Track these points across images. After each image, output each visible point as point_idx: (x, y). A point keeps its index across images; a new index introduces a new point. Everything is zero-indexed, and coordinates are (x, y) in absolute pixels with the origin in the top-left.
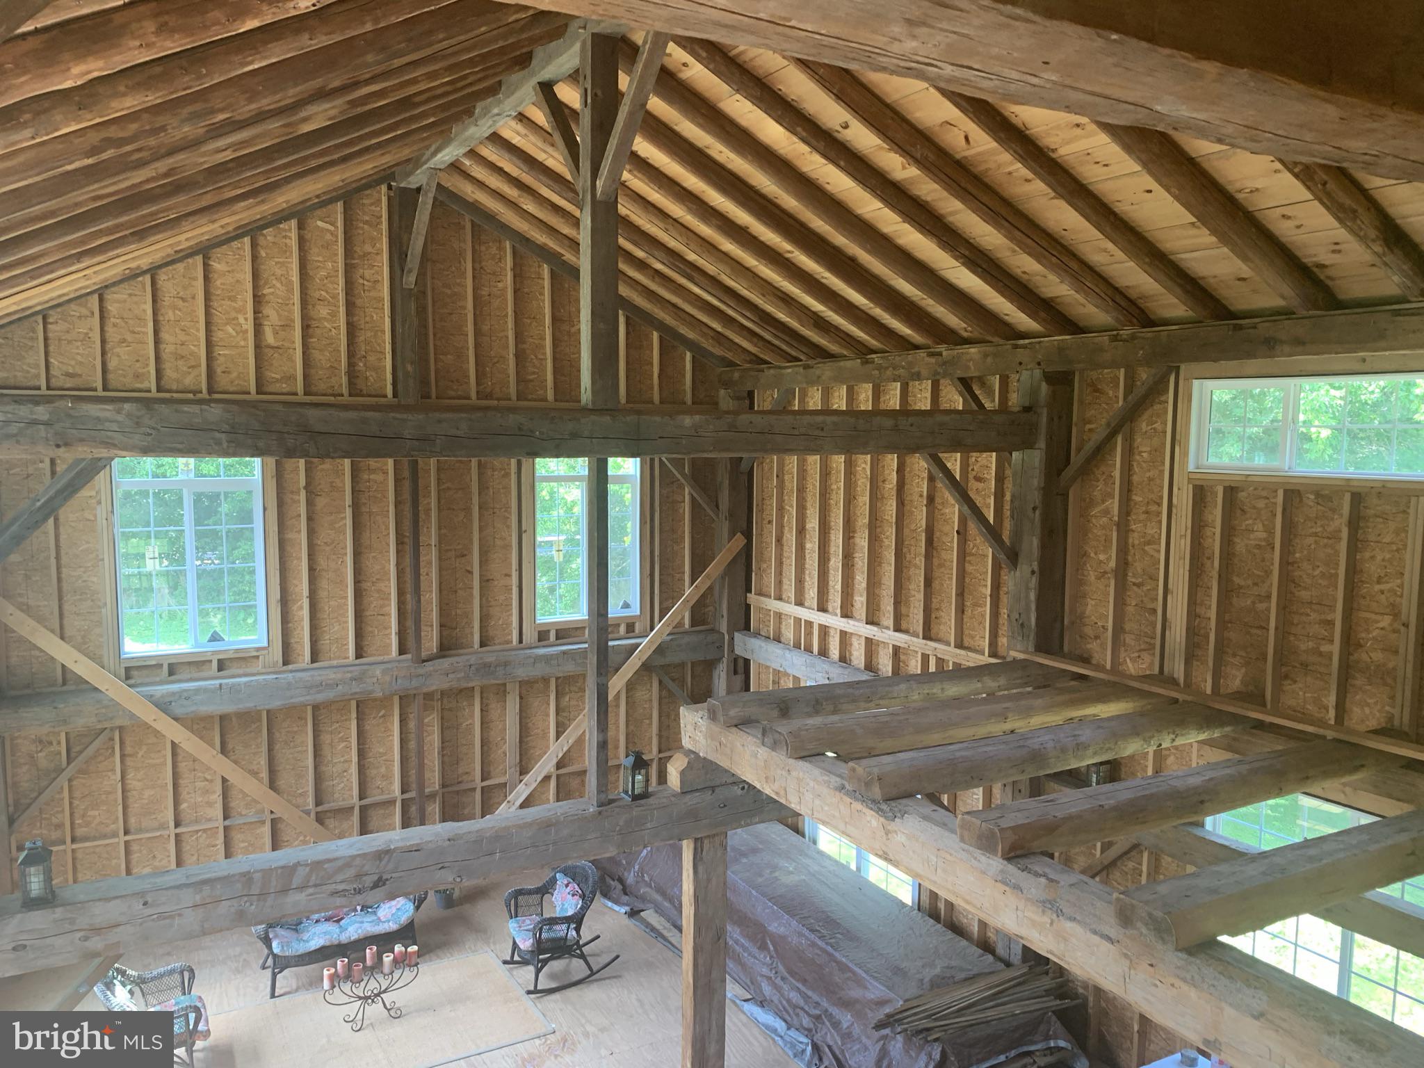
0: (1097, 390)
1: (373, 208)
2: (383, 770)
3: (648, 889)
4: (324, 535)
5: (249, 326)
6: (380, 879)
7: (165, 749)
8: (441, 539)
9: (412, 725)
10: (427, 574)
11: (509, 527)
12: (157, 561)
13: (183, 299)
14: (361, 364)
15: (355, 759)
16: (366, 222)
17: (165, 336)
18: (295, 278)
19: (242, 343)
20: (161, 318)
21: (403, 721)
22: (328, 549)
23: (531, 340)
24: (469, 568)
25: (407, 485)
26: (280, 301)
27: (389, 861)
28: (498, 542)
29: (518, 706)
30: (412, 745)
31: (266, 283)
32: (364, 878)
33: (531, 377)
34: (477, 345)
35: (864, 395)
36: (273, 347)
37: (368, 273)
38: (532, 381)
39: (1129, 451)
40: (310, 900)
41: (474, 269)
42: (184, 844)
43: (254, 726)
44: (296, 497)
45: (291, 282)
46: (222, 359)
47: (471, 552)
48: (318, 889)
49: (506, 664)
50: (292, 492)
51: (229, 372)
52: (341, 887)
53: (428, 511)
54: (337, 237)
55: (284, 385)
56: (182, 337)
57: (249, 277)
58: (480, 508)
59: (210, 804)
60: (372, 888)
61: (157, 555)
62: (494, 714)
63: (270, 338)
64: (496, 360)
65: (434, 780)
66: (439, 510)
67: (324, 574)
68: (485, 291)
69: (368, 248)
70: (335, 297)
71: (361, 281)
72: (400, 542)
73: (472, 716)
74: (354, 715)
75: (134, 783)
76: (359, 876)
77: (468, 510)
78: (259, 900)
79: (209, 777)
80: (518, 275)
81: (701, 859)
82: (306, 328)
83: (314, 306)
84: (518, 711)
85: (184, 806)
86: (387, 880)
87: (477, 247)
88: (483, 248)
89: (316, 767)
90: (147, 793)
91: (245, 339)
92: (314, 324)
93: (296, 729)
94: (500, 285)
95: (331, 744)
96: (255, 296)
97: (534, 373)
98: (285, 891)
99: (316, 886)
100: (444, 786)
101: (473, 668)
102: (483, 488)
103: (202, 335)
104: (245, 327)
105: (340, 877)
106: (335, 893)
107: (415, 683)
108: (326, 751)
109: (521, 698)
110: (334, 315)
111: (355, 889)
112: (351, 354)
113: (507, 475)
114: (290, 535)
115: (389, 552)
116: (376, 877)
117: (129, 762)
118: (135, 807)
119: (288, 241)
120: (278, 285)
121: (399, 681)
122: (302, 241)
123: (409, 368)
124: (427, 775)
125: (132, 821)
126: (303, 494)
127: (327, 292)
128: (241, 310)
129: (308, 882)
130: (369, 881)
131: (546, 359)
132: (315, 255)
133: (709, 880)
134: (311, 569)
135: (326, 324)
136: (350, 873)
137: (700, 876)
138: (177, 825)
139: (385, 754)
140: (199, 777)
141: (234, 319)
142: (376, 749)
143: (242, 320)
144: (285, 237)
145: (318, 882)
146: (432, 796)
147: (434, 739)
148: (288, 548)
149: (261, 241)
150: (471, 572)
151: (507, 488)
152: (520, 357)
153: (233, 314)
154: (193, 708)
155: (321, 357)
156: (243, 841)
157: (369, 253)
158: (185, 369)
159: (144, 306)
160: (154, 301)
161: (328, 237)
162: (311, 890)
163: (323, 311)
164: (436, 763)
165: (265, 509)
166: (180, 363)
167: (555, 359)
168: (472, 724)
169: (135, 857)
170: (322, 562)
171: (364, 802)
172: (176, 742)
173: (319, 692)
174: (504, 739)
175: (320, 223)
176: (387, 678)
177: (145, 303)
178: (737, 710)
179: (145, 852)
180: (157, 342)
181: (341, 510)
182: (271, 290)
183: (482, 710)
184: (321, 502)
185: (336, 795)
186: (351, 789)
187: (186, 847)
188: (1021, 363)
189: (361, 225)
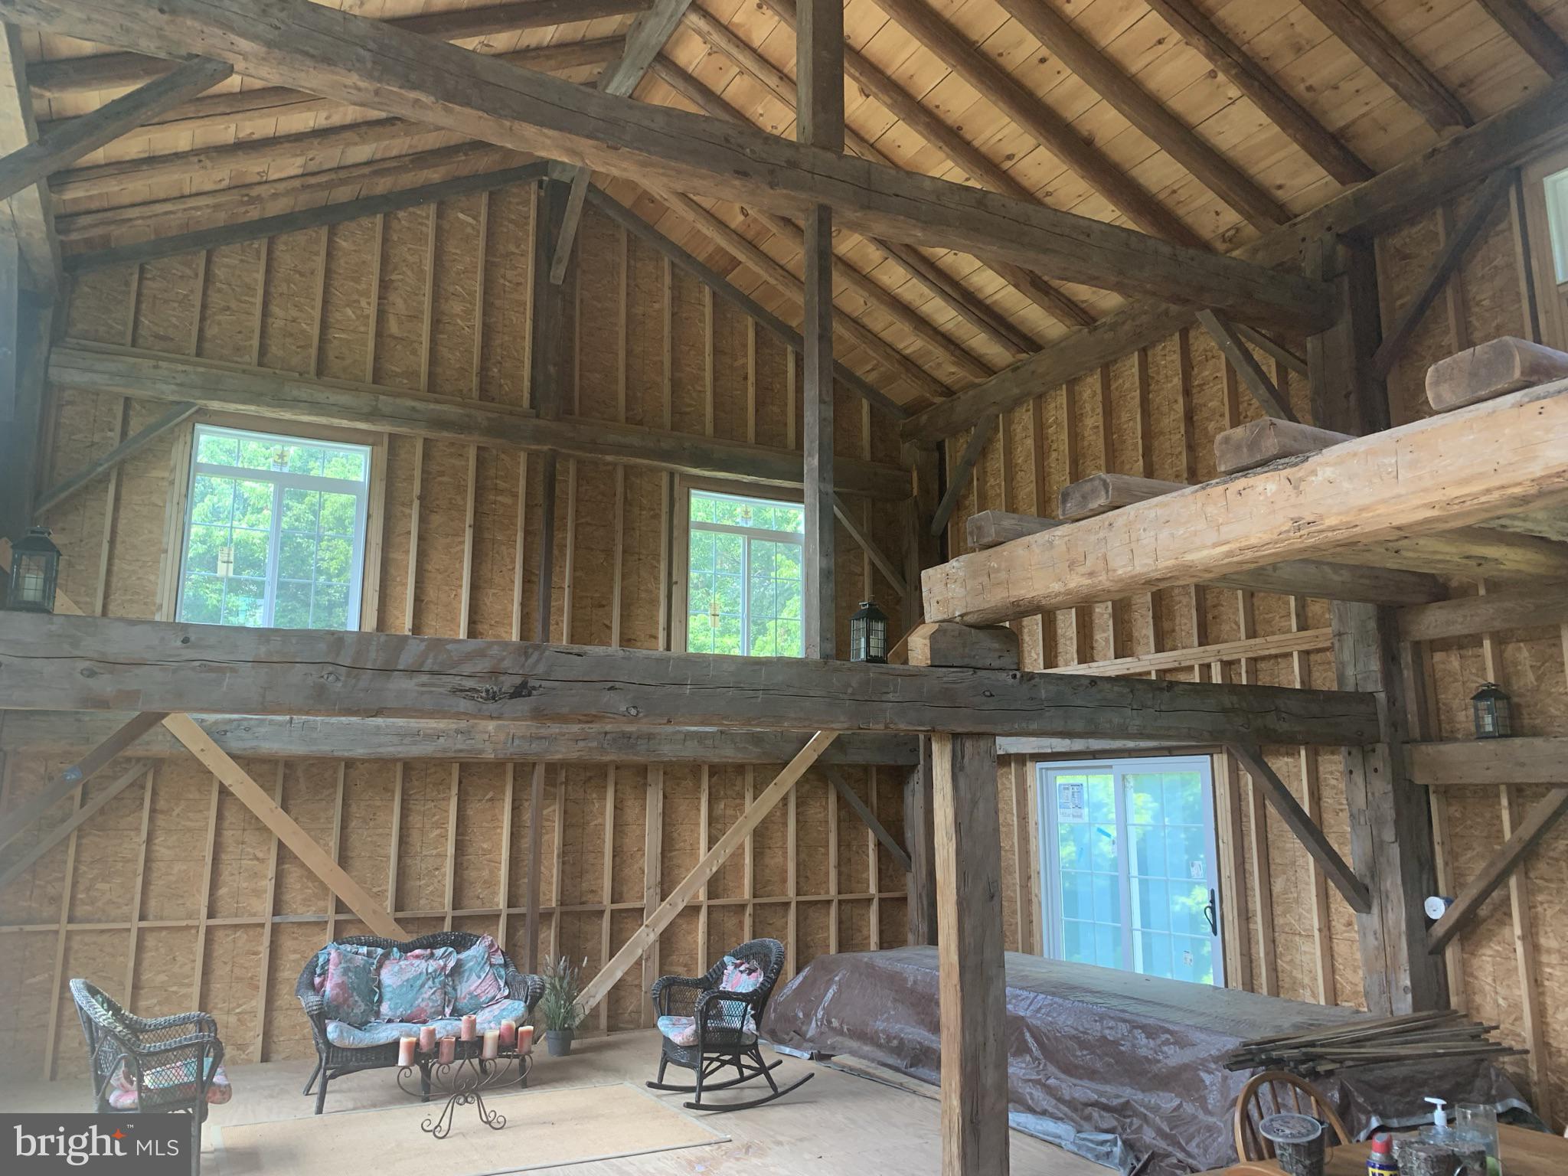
0: (1405, 257)
1: (520, 207)
2: (485, 874)
3: (839, 1039)
4: (437, 560)
5: (372, 311)
6: (524, 684)
7: (208, 809)
8: (576, 583)
9: (527, 817)
10: (557, 624)
11: (657, 579)
12: (231, 566)
13: (302, 274)
14: (496, 370)
15: (451, 850)
16: (511, 221)
17: (275, 309)
18: (428, 267)
19: (362, 329)
20: (273, 290)
21: (516, 809)
22: (439, 577)
23: (688, 369)
24: (607, 623)
25: (540, 512)
26: (408, 289)
27: (538, 661)
28: (643, 595)
29: (660, 805)
30: (526, 843)
31: (395, 269)
32: (502, 678)
33: (688, 410)
34: (628, 366)
35: (1089, 391)
36: (396, 338)
37: (510, 274)
38: (689, 413)
39: (1464, 306)
40: (422, 693)
41: (628, 285)
42: (216, 946)
43: (326, 792)
44: (407, 511)
45: (422, 271)
46: (336, 342)
47: (610, 604)
48: (435, 679)
49: (650, 737)
50: (403, 504)
51: (343, 359)
52: (469, 683)
53: (562, 547)
54: (478, 232)
55: (405, 381)
56: (294, 313)
57: (377, 258)
58: (624, 551)
59: (258, 893)
60: (513, 696)
61: (232, 559)
62: (631, 812)
63: (393, 327)
64: (649, 385)
65: (551, 897)
66: (576, 548)
67: (432, 606)
68: (639, 310)
69: (512, 248)
70: (472, 294)
71: (502, 281)
72: (527, 581)
73: (603, 814)
74: (455, 790)
75: (161, 850)
76: (495, 673)
77: (609, 553)
78: (348, 675)
79: (260, 855)
80: (677, 299)
81: (962, 769)
82: (436, 323)
83: (447, 300)
84: (660, 810)
85: (222, 891)
86: (534, 688)
87: (632, 262)
88: (639, 265)
89: (400, 858)
90: (178, 867)
91: (367, 325)
92: (446, 319)
93: (378, 803)
94: (657, 306)
95: (422, 830)
96: (381, 281)
97: (690, 405)
98: (386, 671)
99: (432, 673)
100: (562, 903)
101: (608, 737)
102: (628, 529)
103: (317, 314)
104: (366, 312)
105: (467, 669)
106: (457, 691)
107: (535, 747)
108: (415, 837)
109: (665, 797)
110: (468, 313)
111: (487, 691)
112: (485, 357)
113: (656, 517)
114: (395, 555)
115: (512, 590)
116: (518, 680)
117: (161, 820)
118: (158, 886)
119: (424, 229)
120: (409, 273)
121: (517, 742)
122: (439, 229)
123: (552, 369)
124: (543, 887)
125: (153, 903)
126: (416, 504)
127: (462, 287)
128: (366, 294)
129: (422, 664)
130: (509, 683)
131: (705, 392)
132: (452, 248)
133: (974, 803)
134: (418, 600)
135: (459, 321)
136: (482, 666)
137: (962, 793)
138: (210, 916)
139: (490, 852)
140: (248, 854)
141: (355, 301)
142: (479, 843)
143: (363, 304)
144: (421, 224)
145: (436, 668)
146: (547, 916)
147: (554, 838)
148: (393, 571)
149: (395, 224)
150: (609, 628)
151: (656, 532)
152: (676, 385)
153: (355, 297)
154: (254, 743)
155: (450, 356)
156: (295, 952)
157: (513, 253)
158: (294, 348)
159: (255, 275)
160: (268, 271)
161: (469, 230)
162: (425, 678)
163: (457, 307)
164: (555, 871)
165: (369, 517)
166: (288, 340)
167: (715, 394)
168: (603, 825)
169: (148, 956)
170: (431, 593)
171: (459, 913)
172: (226, 783)
173: (414, 743)
174: (641, 850)
175: (461, 216)
176: (502, 737)
177: (258, 272)
178: (1013, 522)
179: (162, 951)
180: (266, 313)
181: (459, 533)
182: (401, 277)
183: (615, 807)
184: (436, 519)
185: (423, 902)
186: (442, 896)
187: (218, 951)
188: (1304, 240)
189: (506, 223)
